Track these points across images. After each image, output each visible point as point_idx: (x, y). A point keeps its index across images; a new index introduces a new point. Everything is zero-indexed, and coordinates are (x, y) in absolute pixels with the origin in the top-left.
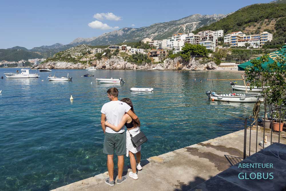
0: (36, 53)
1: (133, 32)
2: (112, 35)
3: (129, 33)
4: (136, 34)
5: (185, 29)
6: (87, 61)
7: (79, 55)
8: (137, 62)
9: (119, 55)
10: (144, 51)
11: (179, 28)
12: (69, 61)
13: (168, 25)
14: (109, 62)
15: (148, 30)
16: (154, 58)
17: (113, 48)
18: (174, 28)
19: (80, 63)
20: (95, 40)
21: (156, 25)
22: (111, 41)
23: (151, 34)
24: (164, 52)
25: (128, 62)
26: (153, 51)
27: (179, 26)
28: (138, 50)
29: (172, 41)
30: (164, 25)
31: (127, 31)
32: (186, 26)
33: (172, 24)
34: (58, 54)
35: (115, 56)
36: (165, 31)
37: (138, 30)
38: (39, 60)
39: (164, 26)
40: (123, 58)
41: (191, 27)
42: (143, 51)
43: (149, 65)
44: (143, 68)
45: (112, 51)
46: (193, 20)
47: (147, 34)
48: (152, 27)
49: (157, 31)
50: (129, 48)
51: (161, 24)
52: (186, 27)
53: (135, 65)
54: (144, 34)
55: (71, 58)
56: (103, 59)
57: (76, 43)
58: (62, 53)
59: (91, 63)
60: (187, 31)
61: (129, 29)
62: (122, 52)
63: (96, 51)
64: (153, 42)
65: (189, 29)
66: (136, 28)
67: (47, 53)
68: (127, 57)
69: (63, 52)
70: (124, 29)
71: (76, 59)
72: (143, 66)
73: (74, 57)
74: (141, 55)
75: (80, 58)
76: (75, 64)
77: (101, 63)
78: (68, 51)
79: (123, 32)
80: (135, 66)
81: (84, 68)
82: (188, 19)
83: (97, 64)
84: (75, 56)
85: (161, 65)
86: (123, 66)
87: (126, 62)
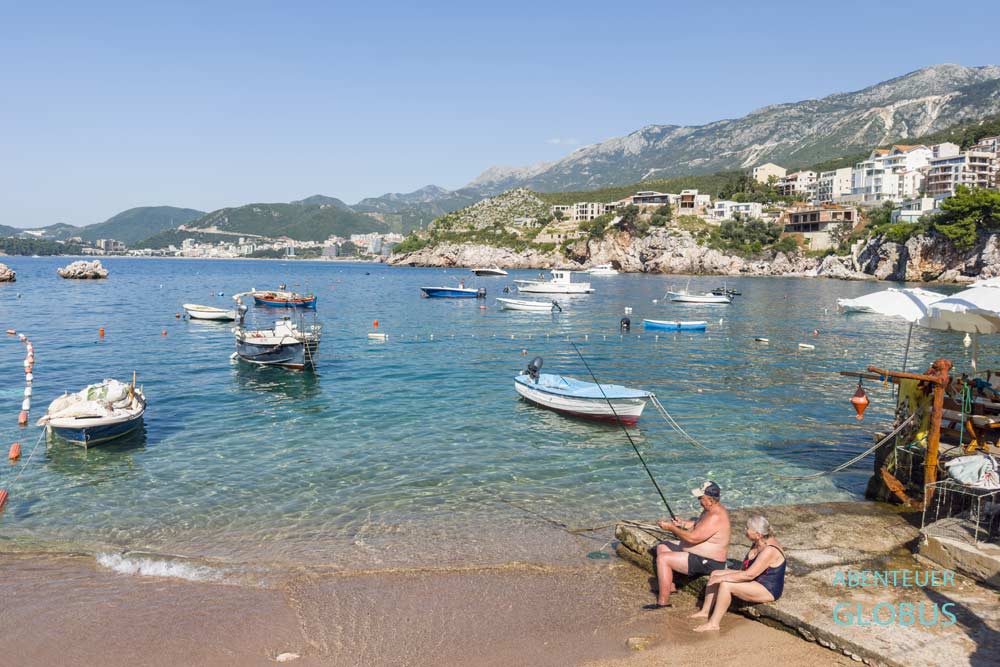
0: (370, 214)
1: (683, 139)
2: (602, 154)
3: (666, 145)
4: (692, 147)
5: (889, 123)
6: (555, 244)
7: (529, 226)
8: (741, 249)
9: (675, 224)
10: (763, 211)
11: (866, 121)
12: (499, 242)
13: (818, 110)
14: (639, 249)
15: (738, 131)
16: (807, 235)
17: (644, 200)
18: (847, 119)
19: (535, 250)
20: (547, 173)
21: (773, 111)
22: (599, 176)
23: (751, 144)
24: (848, 215)
25: (711, 248)
26: (800, 210)
27: (867, 114)
28: (742, 207)
29: (874, 177)
30: (805, 111)
31: (659, 136)
32: (896, 113)
33: (837, 107)
34: (442, 222)
35: (663, 229)
36: (808, 131)
37: (699, 132)
38: (381, 236)
39: (803, 114)
40: (692, 233)
41: (919, 115)
42: (760, 210)
43: (790, 261)
44: (765, 270)
45: (644, 212)
46: (925, 88)
47: (733, 144)
48: (754, 119)
49: (772, 133)
50: (702, 199)
51: (791, 108)
52: (894, 117)
53: (735, 258)
54: (723, 146)
55: (505, 232)
56: (610, 238)
57: (486, 184)
58: (454, 216)
59: (569, 251)
60: (900, 130)
61: (666, 130)
62: (683, 213)
63: (582, 212)
64: (795, 179)
65: (907, 121)
66: (691, 127)
67: (400, 216)
68: (704, 233)
69: (456, 213)
70: (648, 131)
71: (520, 238)
72: (766, 264)
73: (515, 231)
74: (755, 226)
75: (534, 235)
76: (517, 252)
77: (603, 251)
78: (473, 209)
79: (644, 142)
80: (738, 262)
81: (547, 265)
82: (904, 87)
83: (593, 253)
84: (516, 228)
85: (842, 262)
86: (692, 262)
87: (704, 248)
